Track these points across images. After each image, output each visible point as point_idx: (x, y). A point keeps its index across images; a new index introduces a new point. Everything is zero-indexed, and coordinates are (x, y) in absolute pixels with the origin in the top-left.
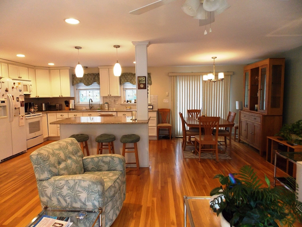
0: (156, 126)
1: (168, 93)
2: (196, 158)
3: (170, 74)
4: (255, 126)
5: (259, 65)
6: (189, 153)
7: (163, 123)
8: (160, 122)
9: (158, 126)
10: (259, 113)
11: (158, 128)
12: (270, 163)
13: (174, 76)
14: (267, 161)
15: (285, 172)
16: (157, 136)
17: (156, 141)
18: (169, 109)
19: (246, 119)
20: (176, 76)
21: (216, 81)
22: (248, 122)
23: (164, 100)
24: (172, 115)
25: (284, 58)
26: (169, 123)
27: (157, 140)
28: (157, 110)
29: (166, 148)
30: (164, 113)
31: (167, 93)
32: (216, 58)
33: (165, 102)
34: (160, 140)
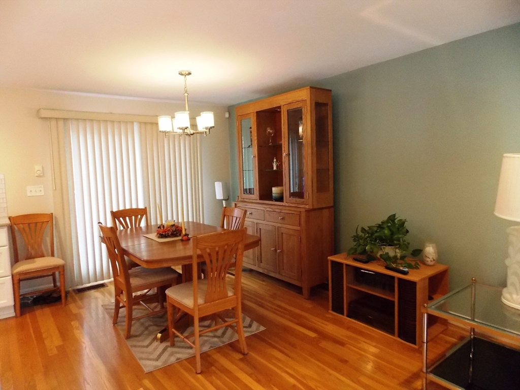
0: (8, 272)
1: (43, 168)
2: (179, 362)
3: (44, 114)
4: (282, 233)
5: (283, 101)
6: (147, 342)
7: (29, 257)
8: (20, 257)
9: (15, 271)
10: (287, 205)
11: (17, 278)
12: (342, 316)
13: (57, 119)
14: (330, 311)
15: (393, 333)
16: (15, 306)
17: (13, 322)
18: (49, 213)
19: (256, 221)
20: (65, 120)
21: (194, 134)
22: (261, 226)
23: (29, 188)
24: (59, 232)
25: (331, 91)
26: (53, 255)
27: (16, 317)
28: (7, 222)
29: (61, 343)
30: (33, 226)
31: (38, 168)
32: (190, 74)
33: (33, 194)
34: (28, 316)
